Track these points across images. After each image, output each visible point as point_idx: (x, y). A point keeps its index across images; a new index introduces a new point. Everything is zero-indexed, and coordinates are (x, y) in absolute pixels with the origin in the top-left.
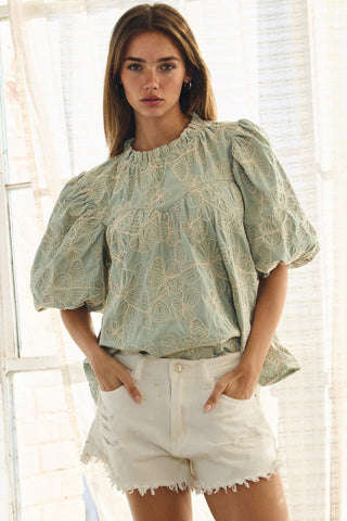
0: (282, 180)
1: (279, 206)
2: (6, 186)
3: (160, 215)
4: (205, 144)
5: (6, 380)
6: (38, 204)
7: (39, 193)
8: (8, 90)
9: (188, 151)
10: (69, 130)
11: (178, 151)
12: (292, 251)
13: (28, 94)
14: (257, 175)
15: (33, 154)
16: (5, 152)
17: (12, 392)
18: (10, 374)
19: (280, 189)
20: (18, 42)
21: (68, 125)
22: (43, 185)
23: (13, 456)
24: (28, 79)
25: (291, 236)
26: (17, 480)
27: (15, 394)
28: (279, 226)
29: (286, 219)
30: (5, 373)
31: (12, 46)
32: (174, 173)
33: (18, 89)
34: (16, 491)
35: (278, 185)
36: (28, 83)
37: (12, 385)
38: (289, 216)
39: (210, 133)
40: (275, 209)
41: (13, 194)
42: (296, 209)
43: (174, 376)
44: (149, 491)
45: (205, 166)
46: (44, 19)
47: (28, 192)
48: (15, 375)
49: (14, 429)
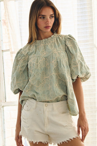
0: (79, 52)
1: (78, 59)
2: (2, 51)
3: (44, 59)
4: (58, 39)
5: (2, 109)
6: (12, 56)
7: (12, 53)
8: (3, 22)
9: (53, 41)
10: (21, 34)
11: (50, 41)
12: (81, 73)
13: (9, 23)
14: (72, 50)
15: (10, 41)
16: (2, 40)
17: (4, 112)
18: (3, 107)
19: (78, 54)
20: (6, 8)
21: (21, 33)
22: (13, 50)
23: (4, 131)
24: (9, 19)
25: (81, 68)
26: (5, 138)
27: (4, 113)
28: (78, 64)
29: (80, 62)
30: (1, 106)
31: (4, 9)
32: (49, 47)
33: (6, 22)
34: (4, 142)
35: (78, 53)
36: (9, 20)
37: (3, 110)
38: (81, 62)
39: (60, 37)
40: (76, 59)
41: (4, 53)
42: (83, 61)
43: (45, 108)
44: (36, 142)
45: (58, 46)
46: (14, 1)
47: (9, 52)
48: (5, 107)
49: (4, 123)
